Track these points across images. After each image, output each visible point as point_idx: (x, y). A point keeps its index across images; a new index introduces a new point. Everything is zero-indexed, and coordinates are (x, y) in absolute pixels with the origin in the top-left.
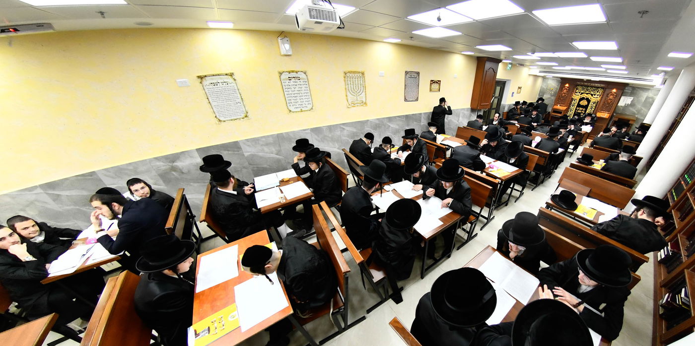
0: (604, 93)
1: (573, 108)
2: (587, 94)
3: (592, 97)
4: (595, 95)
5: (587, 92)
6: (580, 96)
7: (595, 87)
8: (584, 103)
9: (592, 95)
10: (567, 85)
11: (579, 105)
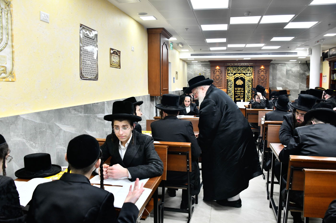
0: (255, 70)
1: (232, 89)
2: (239, 74)
3: (245, 76)
4: (247, 74)
5: (239, 72)
6: (234, 76)
7: (244, 66)
8: (239, 82)
9: (244, 74)
10: (218, 68)
11: (236, 86)
